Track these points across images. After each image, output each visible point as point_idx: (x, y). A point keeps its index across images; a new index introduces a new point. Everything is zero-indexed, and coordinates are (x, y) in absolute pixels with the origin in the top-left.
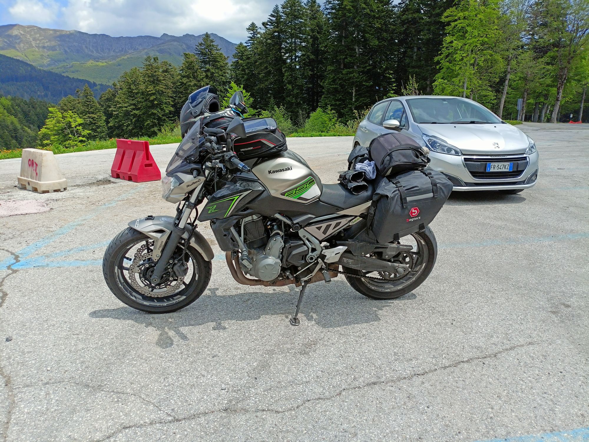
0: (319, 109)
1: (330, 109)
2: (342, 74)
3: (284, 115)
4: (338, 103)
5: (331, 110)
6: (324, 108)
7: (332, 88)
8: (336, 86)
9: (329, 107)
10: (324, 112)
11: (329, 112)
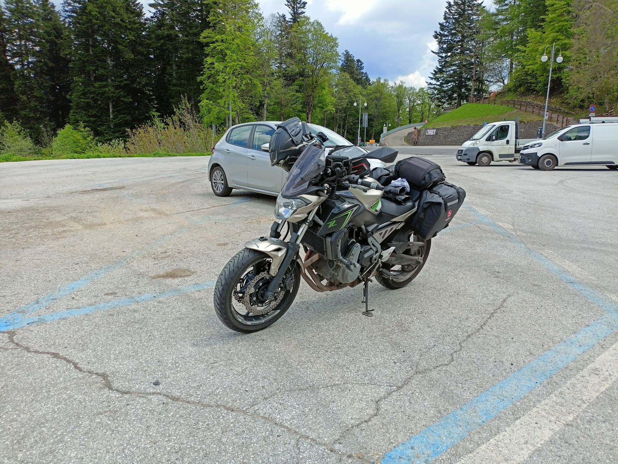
0: (67, 126)
1: (83, 126)
2: (94, 87)
3: (20, 131)
4: (92, 119)
5: (85, 127)
6: (75, 124)
7: (82, 102)
8: (88, 100)
9: (82, 124)
10: (75, 129)
11: (82, 130)
